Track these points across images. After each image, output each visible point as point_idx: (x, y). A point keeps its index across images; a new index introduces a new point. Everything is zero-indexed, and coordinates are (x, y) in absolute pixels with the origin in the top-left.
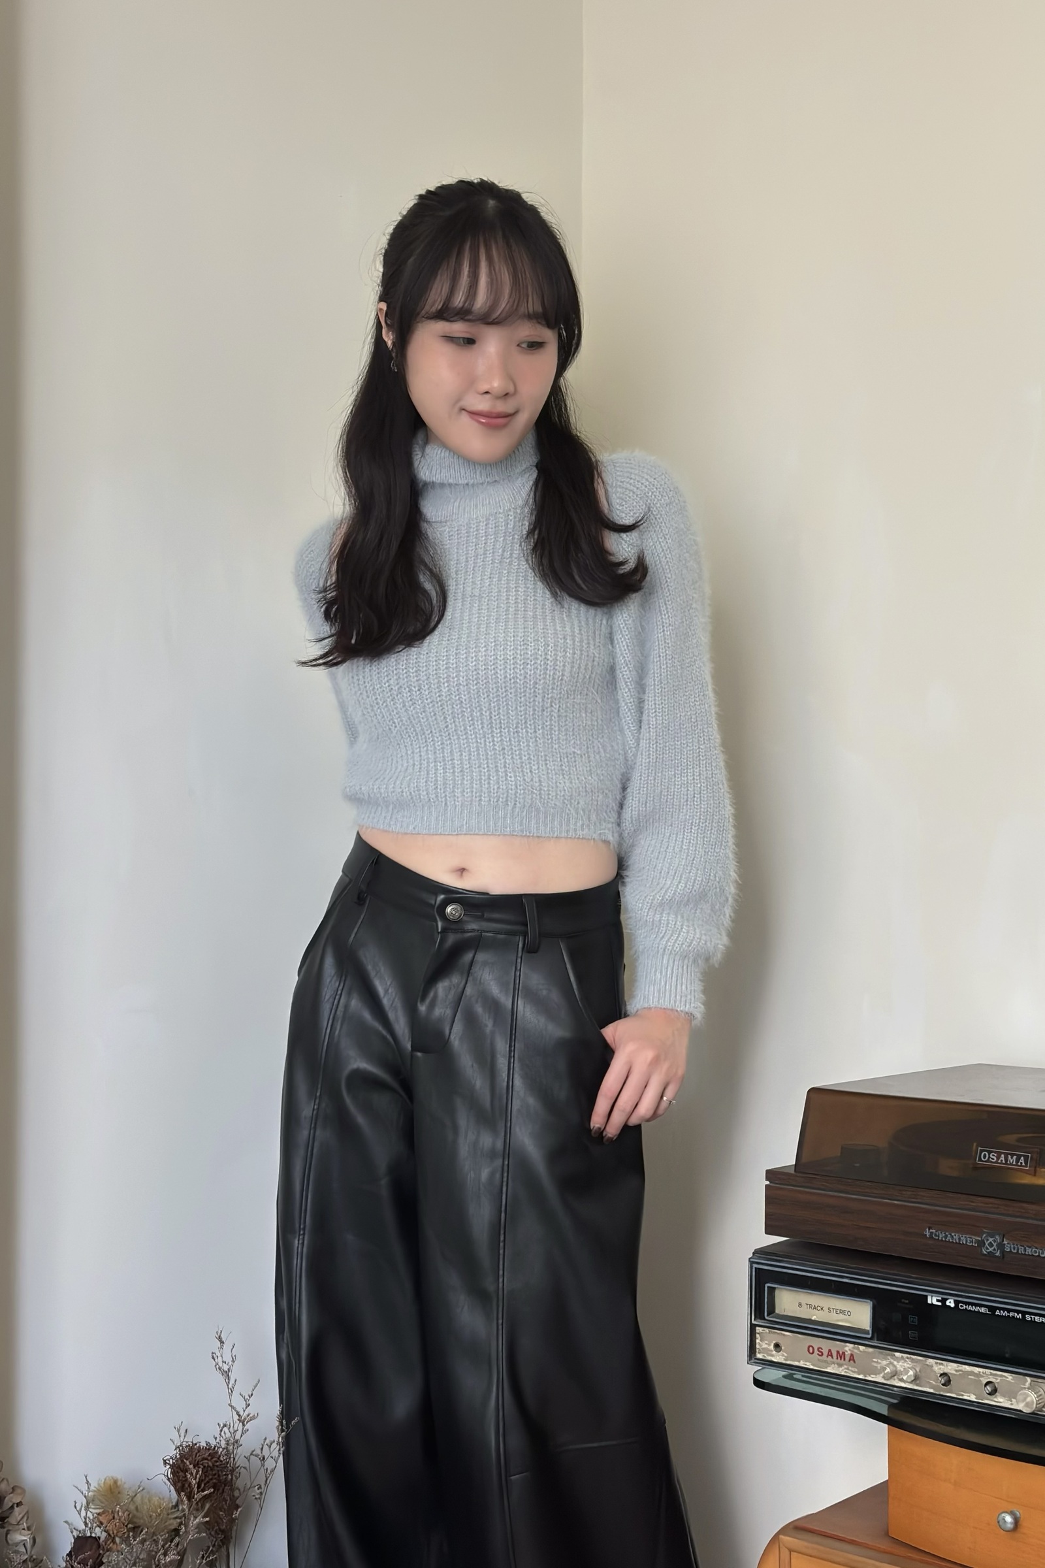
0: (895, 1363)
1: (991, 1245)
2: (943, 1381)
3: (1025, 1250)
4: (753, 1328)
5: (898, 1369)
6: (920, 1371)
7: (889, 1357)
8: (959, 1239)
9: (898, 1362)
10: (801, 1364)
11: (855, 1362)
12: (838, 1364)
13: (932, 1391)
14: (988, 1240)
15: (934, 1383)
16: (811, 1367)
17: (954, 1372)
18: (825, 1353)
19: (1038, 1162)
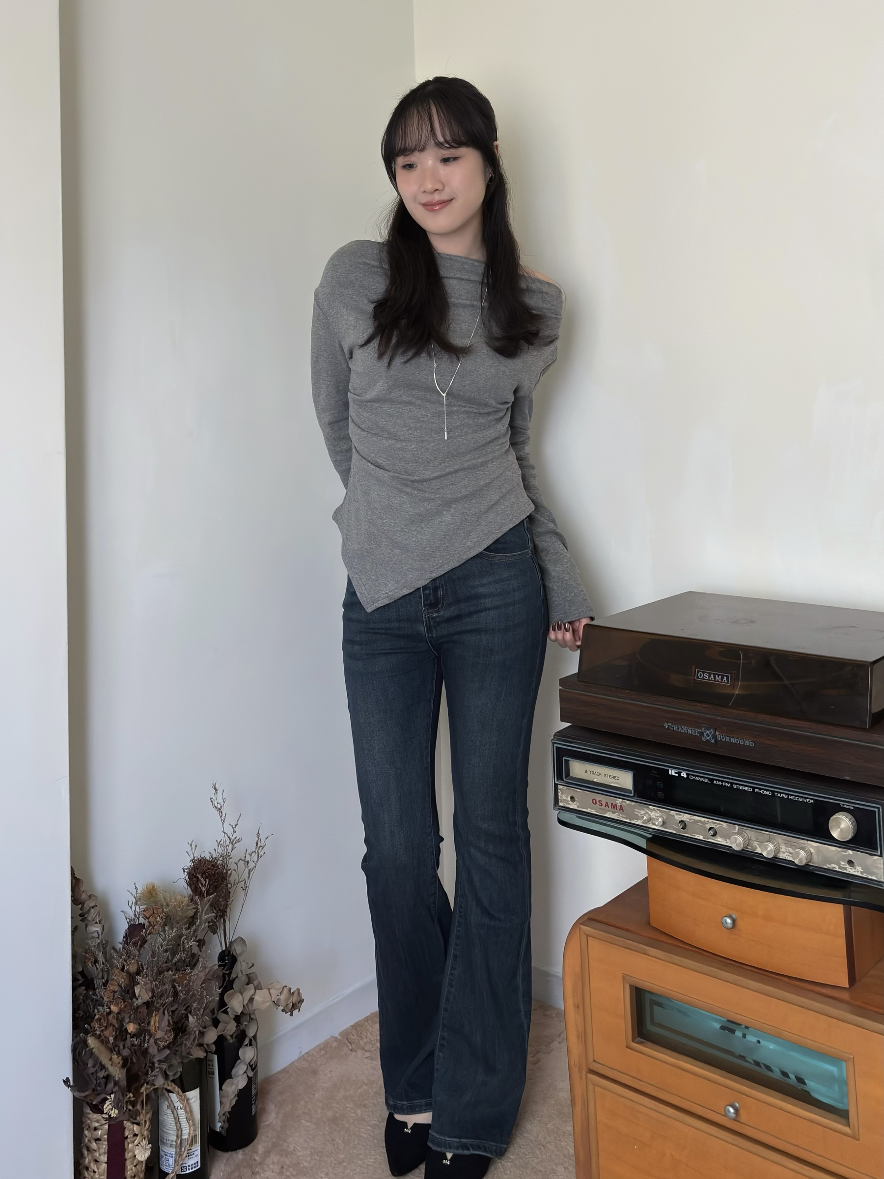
0: (650, 812)
1: (708, 735)
2: (681, 826)
3: (730, 740)
4: (556, 785)
5: (652, 816)
6: (666, 818)
7: (645, 809)
8: (687, 731)
9: (652, 812)
10: (589, 810)
11: (622, 809)
12: (612, 812)
13: (674, 832)
14: (705, 732)
15: (674, 827)
16: (595, 813)
17: (688, 820)
18: (604, 804)
19: (735, 680)
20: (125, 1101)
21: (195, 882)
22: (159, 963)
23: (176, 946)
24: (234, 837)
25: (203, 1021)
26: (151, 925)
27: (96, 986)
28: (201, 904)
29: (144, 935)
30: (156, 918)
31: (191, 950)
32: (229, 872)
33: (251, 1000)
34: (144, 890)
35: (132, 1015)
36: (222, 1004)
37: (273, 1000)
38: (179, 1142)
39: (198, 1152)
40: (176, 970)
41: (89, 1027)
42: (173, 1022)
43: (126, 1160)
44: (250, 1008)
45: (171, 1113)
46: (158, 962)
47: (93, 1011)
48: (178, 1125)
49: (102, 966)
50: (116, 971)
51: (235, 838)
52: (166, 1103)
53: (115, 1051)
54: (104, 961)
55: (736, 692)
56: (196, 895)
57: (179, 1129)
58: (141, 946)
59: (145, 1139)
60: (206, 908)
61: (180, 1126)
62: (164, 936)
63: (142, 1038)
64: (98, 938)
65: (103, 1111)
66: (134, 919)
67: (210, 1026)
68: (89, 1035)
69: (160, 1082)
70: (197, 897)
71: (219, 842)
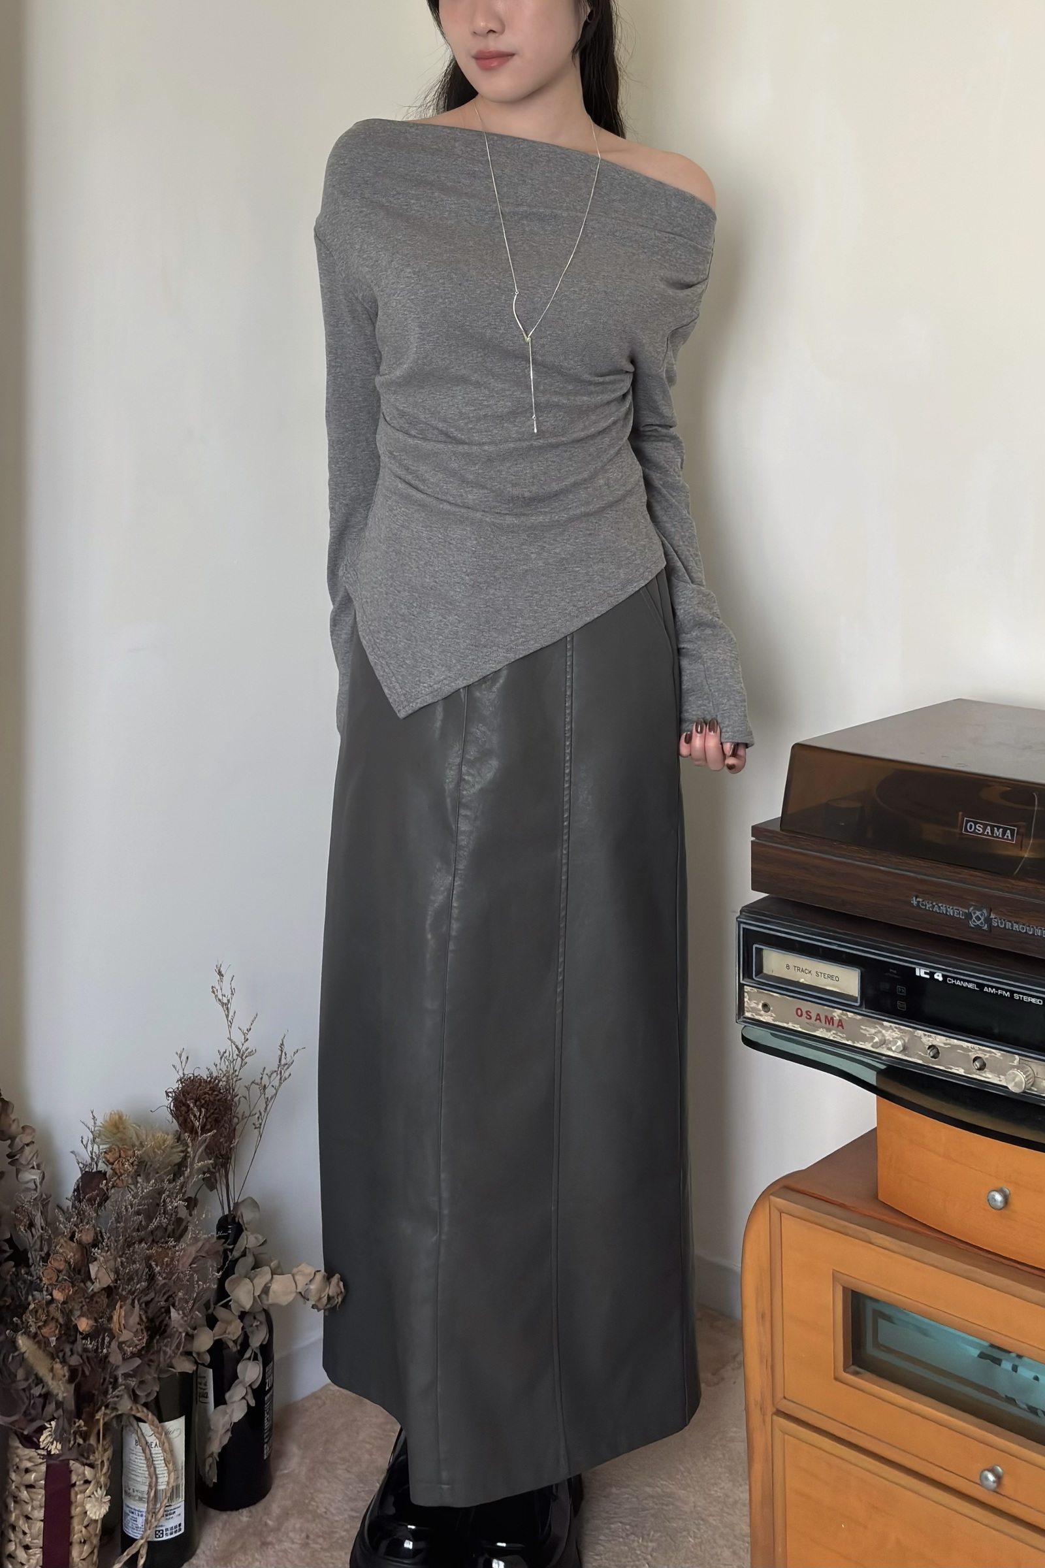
0: (884, 1031)
1: (978, 918)
2: (932, 1054)
3: (1012, 926)
4: (741, 986)
5: (887, 1038)
6: (908, 1042)
7: (877, 1026)
8: (947, 911)
9: (887, 1031)
10: (790, 1026)
11: (843, 1028)
12: (827, 1029)
13: (921, 1062)
14: (975, 913)
15: (922, 1054)
16: (800, 1029)
17: (942, 1045)
18: (814, 1018)
19: (1024, 835)
20: (72, 1431)
21: (183, 1113)
22: (127, 1231)
23: (153, 1206)
24: (244, 1049)
25: (192, 1318)
26: (116, 1174)
27: (31, 1261)
28: (193, 1145)
29: (105, 1188)
30: (123, 1165)
31: (177, 1213)
32: (236, 1099)
33: (266, 1290)
34: (106, 1121)
35: (86, 1307)
36: (222, 1294)
37: (298, 1291)
38: (152, 1494)
39: (181, 1510)
40: (153, 1241)
41: (19, 1322)
42: (147, 1317)
43: (72, 1517)
44: (265, 1302)
45: (141, 1451)
46: (125, 1228)
47: (26, 1299)
48: (152, 1469)
49: (42, 1232)
50: (62, 1241)
51: (247, 1050)
52: (134, 1437)
53: (59, 1358)
54: (43, 1224)
55: (1026, 856)
56: (186, 1132)
57: (153, 1475)
58: (100, 1205)
59: (101, 1488)
60: (200, 1150)
61: (155, 1471)
62: (135, 1191)
63: (100, 1340)
64: (36, 1190)
65: (40, 1446)
66: (91, 1164)
67: (203, 1326)
68: (20, 1333)
69: (125, 1405)
70: (186, 1134)
71: (222, 1053)
